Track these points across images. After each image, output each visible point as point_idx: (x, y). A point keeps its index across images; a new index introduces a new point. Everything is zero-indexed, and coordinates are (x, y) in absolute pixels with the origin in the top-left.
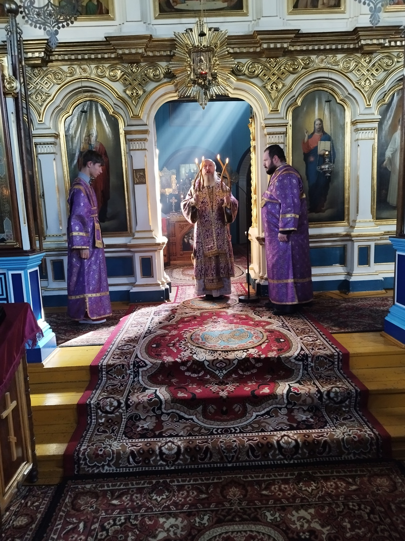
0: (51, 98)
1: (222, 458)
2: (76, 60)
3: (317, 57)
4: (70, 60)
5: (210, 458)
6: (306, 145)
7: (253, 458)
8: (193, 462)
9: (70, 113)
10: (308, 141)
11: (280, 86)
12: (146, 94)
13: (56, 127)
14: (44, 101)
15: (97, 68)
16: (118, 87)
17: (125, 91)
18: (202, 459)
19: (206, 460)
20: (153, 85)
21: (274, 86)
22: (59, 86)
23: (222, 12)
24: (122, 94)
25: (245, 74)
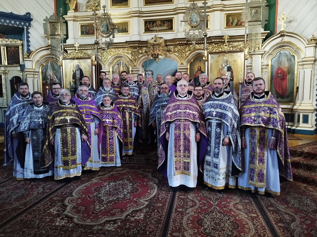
0: (108, 59)
1: (137, 161)
2: (117, 48)
3: (198, 45)
4: (115, 48)
5: (134, 161)
6: (195, 75)
7: (145, 162)
8: (130, 161)
9: (114, 64)
10: (195, 74)
11: (184, 55)
12: (139, 58)
13: (109, 69)
14: (106, 60)
15: (123, 50)
16: (130, 56)
17: (132, 57)
18: (132, 161)
19: (133, 161)
20: (141, 55)
21: (182, 55)
22: (111, 56)
23: (166, 31)
24: (131, 58)
25: (172, 51)
